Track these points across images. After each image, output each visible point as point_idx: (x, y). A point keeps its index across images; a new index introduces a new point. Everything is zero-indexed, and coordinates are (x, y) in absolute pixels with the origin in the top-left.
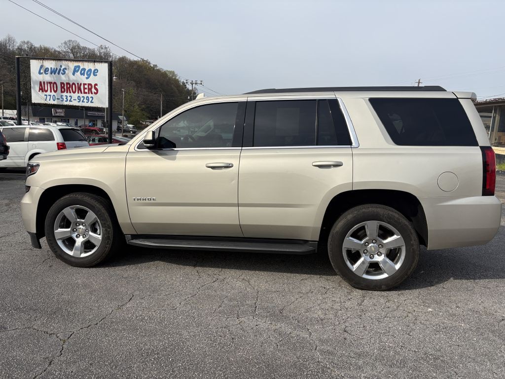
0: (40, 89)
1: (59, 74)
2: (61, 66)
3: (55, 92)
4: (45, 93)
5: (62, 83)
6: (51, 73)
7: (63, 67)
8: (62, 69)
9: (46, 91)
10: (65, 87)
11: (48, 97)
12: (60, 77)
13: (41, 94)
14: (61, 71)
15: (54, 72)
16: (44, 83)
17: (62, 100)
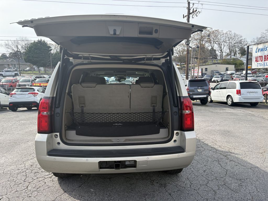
0: (256, 61)
1: (264, 51)
2: (265, 46)
3: (262, 61)
4: (258, 63)
5: (265, 56)
6: (261, 51)
7: (266, 47)
8: (265, 47)
9: (258, 61)
10: (266, 58)
11: (259, 64)
12: (265, 53)
13: (256, 63)
14: (265, 49)
15: (262, 50)
16: (257, 57)
17: (264, 65)
